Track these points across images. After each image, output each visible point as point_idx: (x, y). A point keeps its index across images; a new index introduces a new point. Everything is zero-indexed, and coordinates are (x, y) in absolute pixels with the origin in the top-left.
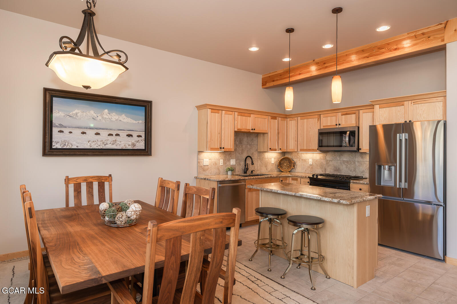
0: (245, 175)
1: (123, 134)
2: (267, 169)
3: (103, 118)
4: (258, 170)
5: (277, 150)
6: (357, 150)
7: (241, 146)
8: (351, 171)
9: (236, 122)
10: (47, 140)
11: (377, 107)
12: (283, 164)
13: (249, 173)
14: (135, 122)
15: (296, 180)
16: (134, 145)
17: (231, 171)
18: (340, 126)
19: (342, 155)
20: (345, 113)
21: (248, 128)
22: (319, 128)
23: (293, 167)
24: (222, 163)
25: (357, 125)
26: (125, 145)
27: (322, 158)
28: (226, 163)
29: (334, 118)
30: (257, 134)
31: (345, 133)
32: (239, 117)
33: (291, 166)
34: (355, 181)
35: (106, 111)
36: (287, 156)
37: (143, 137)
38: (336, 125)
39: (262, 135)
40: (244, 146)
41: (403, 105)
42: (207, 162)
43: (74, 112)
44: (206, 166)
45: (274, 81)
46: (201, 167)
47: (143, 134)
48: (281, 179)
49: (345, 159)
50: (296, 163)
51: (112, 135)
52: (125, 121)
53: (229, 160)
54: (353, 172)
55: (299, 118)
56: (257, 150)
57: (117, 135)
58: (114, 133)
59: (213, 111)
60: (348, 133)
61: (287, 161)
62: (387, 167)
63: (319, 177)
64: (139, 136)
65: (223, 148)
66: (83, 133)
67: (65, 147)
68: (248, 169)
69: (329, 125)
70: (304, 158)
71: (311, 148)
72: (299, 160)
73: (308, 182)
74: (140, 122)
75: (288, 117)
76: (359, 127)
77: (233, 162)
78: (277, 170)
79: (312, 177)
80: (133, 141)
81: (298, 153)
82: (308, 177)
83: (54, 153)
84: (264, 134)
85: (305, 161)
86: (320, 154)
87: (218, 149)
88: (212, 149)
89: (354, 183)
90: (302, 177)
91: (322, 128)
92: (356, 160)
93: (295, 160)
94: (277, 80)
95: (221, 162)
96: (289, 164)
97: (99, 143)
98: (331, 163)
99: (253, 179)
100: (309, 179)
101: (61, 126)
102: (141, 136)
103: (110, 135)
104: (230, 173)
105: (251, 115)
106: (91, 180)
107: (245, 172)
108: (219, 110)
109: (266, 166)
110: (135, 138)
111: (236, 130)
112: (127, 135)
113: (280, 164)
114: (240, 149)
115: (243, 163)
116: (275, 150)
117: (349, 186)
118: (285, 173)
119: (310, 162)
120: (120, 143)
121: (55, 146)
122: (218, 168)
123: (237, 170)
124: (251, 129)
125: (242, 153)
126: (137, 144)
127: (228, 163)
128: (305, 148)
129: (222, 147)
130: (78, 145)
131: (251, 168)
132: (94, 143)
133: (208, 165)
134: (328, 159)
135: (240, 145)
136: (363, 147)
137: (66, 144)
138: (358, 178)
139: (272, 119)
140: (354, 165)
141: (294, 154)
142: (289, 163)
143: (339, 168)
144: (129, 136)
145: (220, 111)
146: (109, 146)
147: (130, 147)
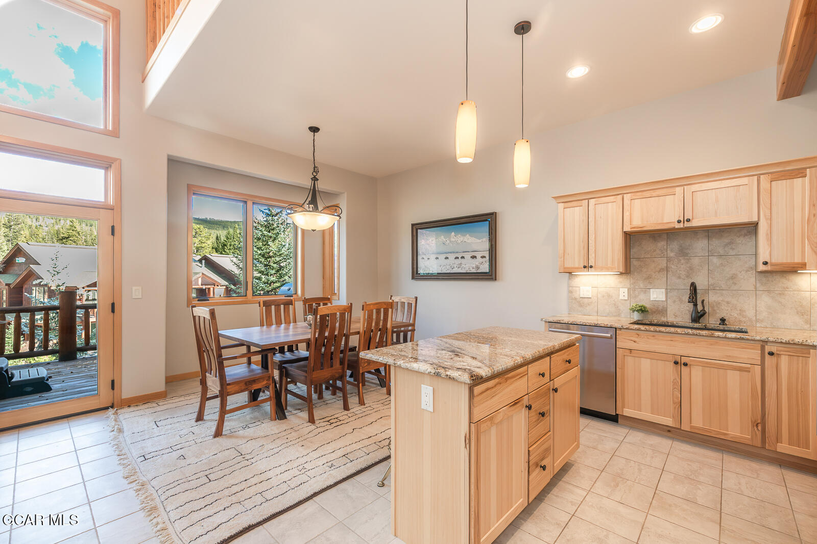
1: (468, 256)
3: (451, 241)
7: (683, 261)
9: (627, 214)
10: (415, 267)
14: (478, 241)
16: (478, 268)
21: (665, 221)
24: (626, 294)
26: (469, 269)
28: (636, 297)
32: (638, 201)
35: (453, 233)
37: (488, 258)
44: (586, 299)
46: (576, 299)
47: (487, 254)
48: (770, 349)
51: (458, 258)
52: (469, 241)
57: (463, 257)
58: (460, 256)
59: (567, 205)
64: (483, 257)
66: (437, 258)
67: (426, 272)
68: (706, 313)
74: (485, 240)
77: (658, 294)
80: (477, 263)
83: (419, 278)
87: (581, 268)
95: (623, 293)
97: (448, 267)
101: (423, 253)
102: (485, 257)
103: (457, 258)
107: (697, 320)
108: (582, 200)
110: (479, 259)
111: (627, 229)
112: (471, 257)
114: (683, 266)
120: (465, 266)
121: (421, 271)
122: (615, 305)
123: (669, 312)
125: (689, 276)
126: (481, 267)
127: (640, 297)
130: (434, 270)
132: (444, 268)
133: (590, 298)
135: (681, 258)
137: (426, 269)
139: (775, 180)
144: (474, 257)
145: (583, 202)
146: (456, 270)
147: (474, 271)
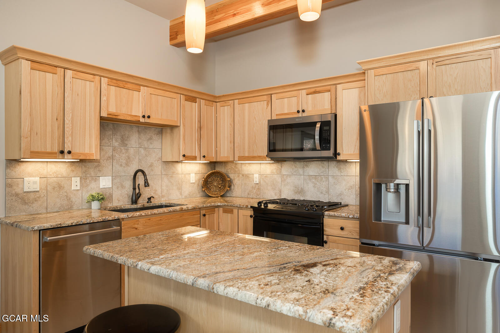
0: (134, 206)
2: (181, 194)
4: (163, 196)
5: (198, 158)
6: (334, 156)
7: (123, 151)
8: (322, 193)
9: (104, 98)
11: (371, 73)
12: (211, 182)
13: (142, 202)
15: (231, 212)
18: (305, 115)
19: (307, 166)
20: (313, 90)
21: (133, 114)
22: (270, 119)
23: (228, 189)
24: (78, 184)
25: (333, 112)
27: (275, 171)
28: (87, 185)
29: (294, 100)
30: (161, 130)
31: (314, 124)
32: (113, 88)
33: (225, 186)
34: (332, 213)
36: (219, 169)
38: (298, 112)
39: (169, 130)
40: (132, 151)
41: (417, 68)
42: (35, 183)
44: (31, 194)
46: (17, 195)
48: (203, 212)
49: (311, 173)
50: (233, 181)
53: (96, 179)
54: (325, 194)
55: (236, 101)
56: (162, 158)
59: (37, 66)
60: (318, 125)
61: (219, 179)
62: (392, 185)
63: (270, 206)
65: (69, 152)
68: (140, 195)
69: (286, 112)
70: (246, 173)
71: (256, 155)
72: (238, 176)
73: (251, 216)
75: (217, 101)
76: (336, 116)
77: (105, 182)
78: (201, 193)
79: (257, 206)
81: (236, 164)
82: (251, 207)
84: (173, 128)
85: (247, 176)
86: (272, 165)
87: (56, 153)
88: (37, 154)
89: (331, 216)
90: (240, 208)
91: (274, 117)
92: (331, 173)
93: (232, 176)
95: (75, 182)
96: (222, 183)
98: (289, 180)
99: (141, 216)
100: (252, 209)
104: (95, 205)
105: (141, 87)
107: (134, 202)
108: (56, 67)
109: (180, 189)
111: (104, 114)
113: (206, 184)
114: (123, 155)
115: (129, 184)
116: (194, 158)
117: (322, 222)
118: (214, 199)
119: (256, 178)
122: (67, 196)
123: (115, 197)
124: (141, 115)
125: (127, 165)
127: (92, 185)
128: (247, 155)
129: (66, 151)
131: (146, 193)
133: (37, 191)
134: (284, 174)
135: (122, 148)
136: (343, 151)
138: (334, 207)
139: (186, 100)
140: (327, 183)
141: (230, 166)
142: (222, 181)
143: (302, 188)
145: (59, 69)
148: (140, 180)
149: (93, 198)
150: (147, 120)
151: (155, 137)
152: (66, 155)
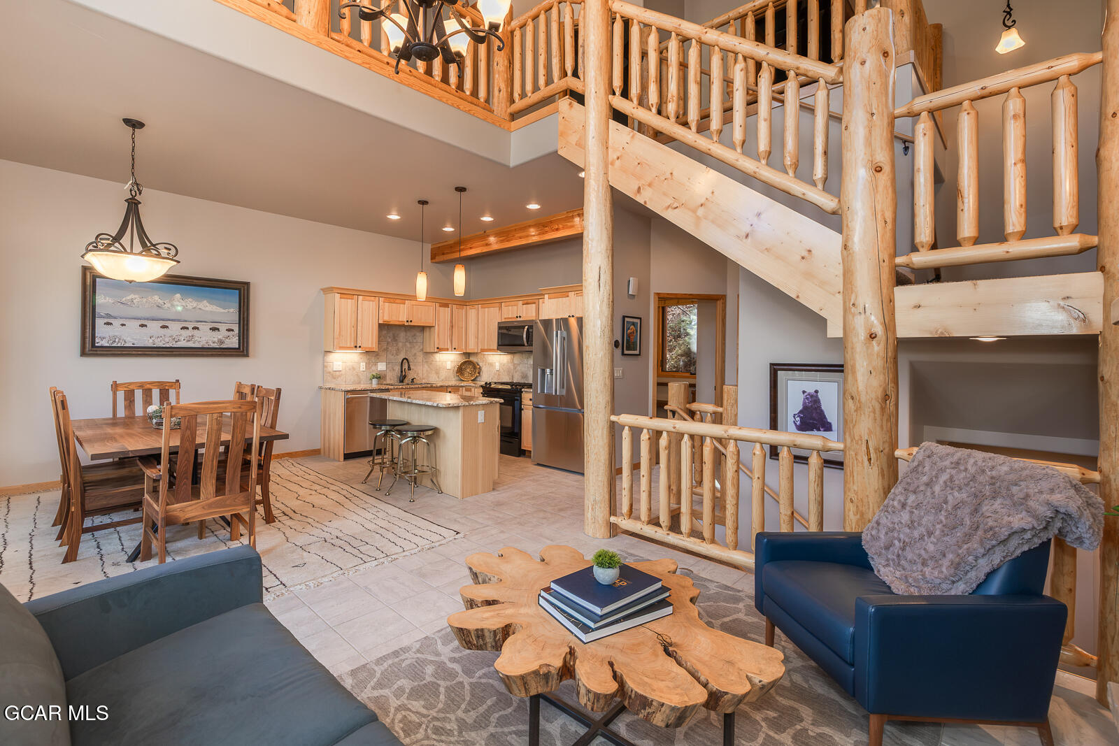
0: (401, 384)
1: (205, 328)
2: (438, 377)
4: (423, 379)
5: (450, 349)
7: (395, 345)
9: (381, 312)
10: (88, 334)
11: (546, 296)
12: (464, 369)
13: (407, 381)
14: (223, 311)
16: (221, 342)
17: (377, 378)
18: (521, 319)
20: (526, 302)
21: (400, 320)
22: (499, 321)
23: (477, 374)
24: (365, 367)
25: (537, 318)
26: (207, 343)
27: (510, 360)
28: (370, 368)
29: (516, 308)
30: (423, 329)
31: (524, 327)
32: (387, 304)
33: (475, 372)
34: (526, 390)
35: (178, 296)
36: (472, 359)
37: (236, 331)
38: (517, 317)
39: (426, 329)
40: (400, 344)
41: (568, 296)
42: (339, 365)
43: (128, 298)
44: (337, 372)
45: (443, 254)
46: (330, 372)
47: (235, 328)
48: (449, 390)
50: (482, 368)
51: (187, 328)
52: (207, 309)
53: (376, 364)
55: (480, 306)
56: (422, 350)
57: (195, 328)
58: (190, 326)
59: (343, 296)
60: (527, 327)
61: (471, 366)
62: (548, 370)
63: (493, 386)
64: (229, 330)
65: (360, 347)
66: (142, 326)
67: (115, 345)
68: (406, 375)
69: (510, 317)
70: (491, 361)
71: (492, 348)
72: (485, 365)
74: (232, 310)
75: (468, 305)
76: (536, 321)
77: (382, 367)
78: (456, 377)
79: (484, 385)
80: (220, 337)
81: (484, 355)
83: (98, 352)
84: (430, 327)
85: (491, 365)
86: (508, 356)
87: (352, 347)
88: (341, 348)
91: (501, 320)
93: (481, 364)
94: (447, 253)
95: (363, 366)
96: (473, 370)
97: (167, 340)
98: (519, 368)
100: (482, 388)
101: (108, 316)
102: (233, 330)
103: (183, 328)
104: (375, 381)
105: (406, 301)
106: (148, 386)
107: (401, 380)
108: (353, 295)
109: (437, 373)
110: (223, 333)
111: (381, 322)
112: (211, 329)
113: (460, 370)
114: (394, 348)
115: (398, 368)
116: (447, 350)
117: (520, 396)
118: (466, 382)
119: (498, 366)
120: (199, 339)
121: (99, 343)
122: (357, 375)
123: (387, 378)
124: (405, 320)
125: (397, 355)
126: (227, 341)
127: (373, 368)
128: (485, 348)
129: (358, 346)
130: (135, 342)
131: (411, 375)
132: (159, 340)
133: (341, 371)
134: (515, 362)
135: (394, 342)
137: (117, 340)
139: (440, 306)
141: (479, 356)
142: (474, 368)
143: (526, 375)
144: (214, 329)
145: (355, 296)
146: (182, 344)
147: (215, 345)
148: (406, 366)
149: (374, 377)
150: (410, 324)
151: (418, 334)
152: (358, 348)
